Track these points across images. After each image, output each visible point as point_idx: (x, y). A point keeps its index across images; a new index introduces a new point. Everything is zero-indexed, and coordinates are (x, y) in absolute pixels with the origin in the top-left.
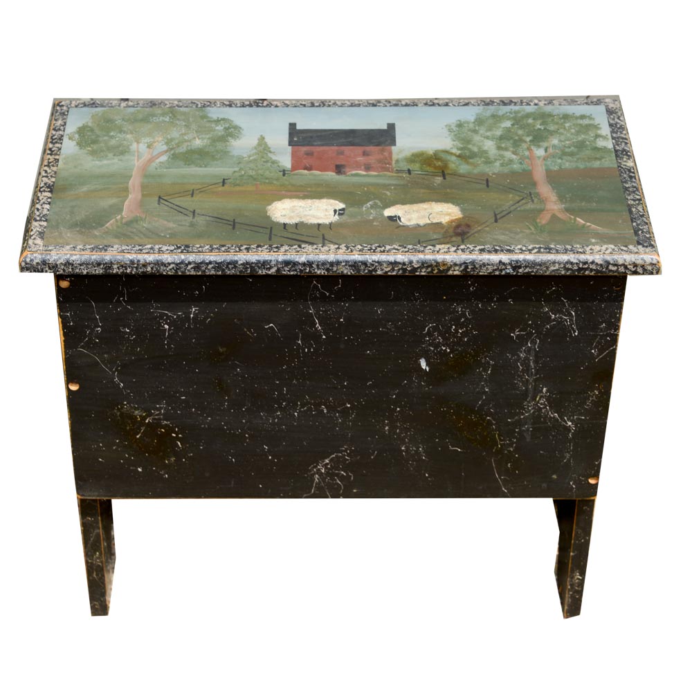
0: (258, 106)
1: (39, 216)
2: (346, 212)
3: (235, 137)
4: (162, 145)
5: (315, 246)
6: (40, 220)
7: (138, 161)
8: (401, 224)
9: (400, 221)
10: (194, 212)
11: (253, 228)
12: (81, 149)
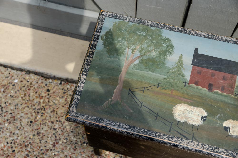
0: (184, 33)
1: (78, 91)
2: (207, 119)
3: (170, 53)
4: (138, 52)
5: (188, 141)
6: (78, 95)
7: (126, 61)
8: (229, 134)
9: (229, 132)
10: (142, 104)
11: (164, 121)
12: (104, 47)
